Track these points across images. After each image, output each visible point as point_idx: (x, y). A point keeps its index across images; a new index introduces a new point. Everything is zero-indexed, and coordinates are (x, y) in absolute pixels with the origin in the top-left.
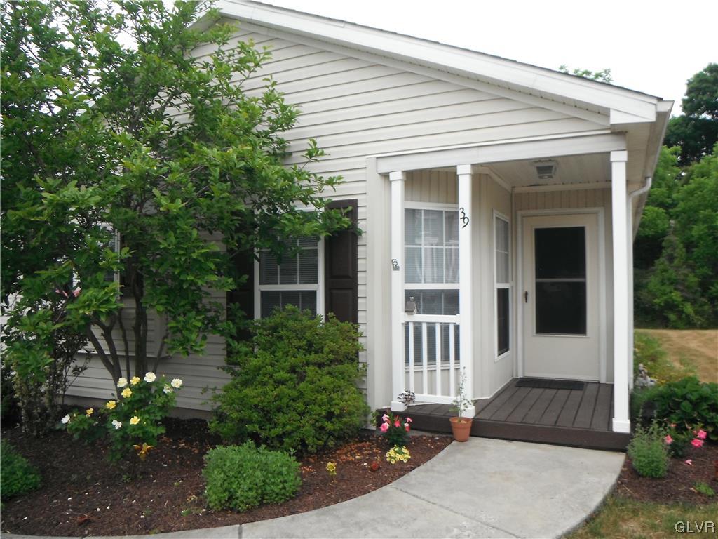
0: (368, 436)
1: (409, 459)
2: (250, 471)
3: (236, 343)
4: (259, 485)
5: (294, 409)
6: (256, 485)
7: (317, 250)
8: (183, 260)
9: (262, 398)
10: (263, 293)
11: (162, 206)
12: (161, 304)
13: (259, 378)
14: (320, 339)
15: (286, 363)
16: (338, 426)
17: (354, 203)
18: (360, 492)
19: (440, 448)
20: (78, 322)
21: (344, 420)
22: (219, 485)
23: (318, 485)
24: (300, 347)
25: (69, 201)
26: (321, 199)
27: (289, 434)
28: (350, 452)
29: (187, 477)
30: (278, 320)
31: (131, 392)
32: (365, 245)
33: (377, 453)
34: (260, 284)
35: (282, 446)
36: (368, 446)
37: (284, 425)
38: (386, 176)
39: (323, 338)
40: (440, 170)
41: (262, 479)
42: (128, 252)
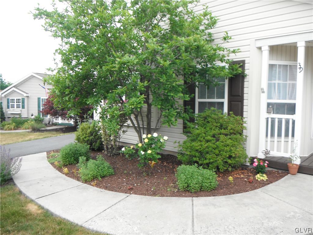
0: (246, 168)
1: (267, 180)
2: (197, 176)
3: (189, 123)
4: (200, 182)
5: (214, 153)
6: (199, 182)
7: (225, 84)
8: (169, 86)
9: (200, 147)
10: (199, 103)
11: (161, 64)
12: (159, 105)
13: (199, 138)
14: (226, 123)
15: (211, 133)
16: (233, 162)
17: (243, 62)
18: (244, 191)
19: (282, 177)
20: (128, 112)
21: (236, 159)
22: (183, 180)
23: (225, 186)
24: (217, 126)
25: (126, 62)
26: (228, 60)
27: (212, 163)
28: (238, 173)
29: (168, 176)
30: (208, 114)
31: (148, 140)
32: (248, 81)
33: (251, 175)
34: (198, 99)
35: (209, 168)
36: (247, 172)
37: (210, 159)
38: (260, 48)
39: (228, 123)
40: (287, 45)
41: (202, 180)
42: (147, 83)
